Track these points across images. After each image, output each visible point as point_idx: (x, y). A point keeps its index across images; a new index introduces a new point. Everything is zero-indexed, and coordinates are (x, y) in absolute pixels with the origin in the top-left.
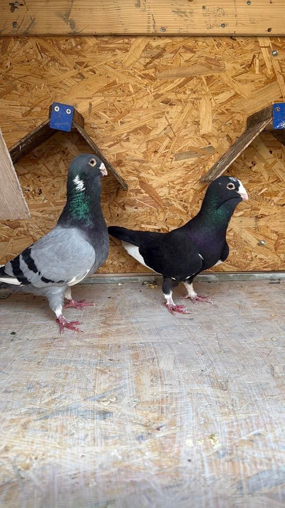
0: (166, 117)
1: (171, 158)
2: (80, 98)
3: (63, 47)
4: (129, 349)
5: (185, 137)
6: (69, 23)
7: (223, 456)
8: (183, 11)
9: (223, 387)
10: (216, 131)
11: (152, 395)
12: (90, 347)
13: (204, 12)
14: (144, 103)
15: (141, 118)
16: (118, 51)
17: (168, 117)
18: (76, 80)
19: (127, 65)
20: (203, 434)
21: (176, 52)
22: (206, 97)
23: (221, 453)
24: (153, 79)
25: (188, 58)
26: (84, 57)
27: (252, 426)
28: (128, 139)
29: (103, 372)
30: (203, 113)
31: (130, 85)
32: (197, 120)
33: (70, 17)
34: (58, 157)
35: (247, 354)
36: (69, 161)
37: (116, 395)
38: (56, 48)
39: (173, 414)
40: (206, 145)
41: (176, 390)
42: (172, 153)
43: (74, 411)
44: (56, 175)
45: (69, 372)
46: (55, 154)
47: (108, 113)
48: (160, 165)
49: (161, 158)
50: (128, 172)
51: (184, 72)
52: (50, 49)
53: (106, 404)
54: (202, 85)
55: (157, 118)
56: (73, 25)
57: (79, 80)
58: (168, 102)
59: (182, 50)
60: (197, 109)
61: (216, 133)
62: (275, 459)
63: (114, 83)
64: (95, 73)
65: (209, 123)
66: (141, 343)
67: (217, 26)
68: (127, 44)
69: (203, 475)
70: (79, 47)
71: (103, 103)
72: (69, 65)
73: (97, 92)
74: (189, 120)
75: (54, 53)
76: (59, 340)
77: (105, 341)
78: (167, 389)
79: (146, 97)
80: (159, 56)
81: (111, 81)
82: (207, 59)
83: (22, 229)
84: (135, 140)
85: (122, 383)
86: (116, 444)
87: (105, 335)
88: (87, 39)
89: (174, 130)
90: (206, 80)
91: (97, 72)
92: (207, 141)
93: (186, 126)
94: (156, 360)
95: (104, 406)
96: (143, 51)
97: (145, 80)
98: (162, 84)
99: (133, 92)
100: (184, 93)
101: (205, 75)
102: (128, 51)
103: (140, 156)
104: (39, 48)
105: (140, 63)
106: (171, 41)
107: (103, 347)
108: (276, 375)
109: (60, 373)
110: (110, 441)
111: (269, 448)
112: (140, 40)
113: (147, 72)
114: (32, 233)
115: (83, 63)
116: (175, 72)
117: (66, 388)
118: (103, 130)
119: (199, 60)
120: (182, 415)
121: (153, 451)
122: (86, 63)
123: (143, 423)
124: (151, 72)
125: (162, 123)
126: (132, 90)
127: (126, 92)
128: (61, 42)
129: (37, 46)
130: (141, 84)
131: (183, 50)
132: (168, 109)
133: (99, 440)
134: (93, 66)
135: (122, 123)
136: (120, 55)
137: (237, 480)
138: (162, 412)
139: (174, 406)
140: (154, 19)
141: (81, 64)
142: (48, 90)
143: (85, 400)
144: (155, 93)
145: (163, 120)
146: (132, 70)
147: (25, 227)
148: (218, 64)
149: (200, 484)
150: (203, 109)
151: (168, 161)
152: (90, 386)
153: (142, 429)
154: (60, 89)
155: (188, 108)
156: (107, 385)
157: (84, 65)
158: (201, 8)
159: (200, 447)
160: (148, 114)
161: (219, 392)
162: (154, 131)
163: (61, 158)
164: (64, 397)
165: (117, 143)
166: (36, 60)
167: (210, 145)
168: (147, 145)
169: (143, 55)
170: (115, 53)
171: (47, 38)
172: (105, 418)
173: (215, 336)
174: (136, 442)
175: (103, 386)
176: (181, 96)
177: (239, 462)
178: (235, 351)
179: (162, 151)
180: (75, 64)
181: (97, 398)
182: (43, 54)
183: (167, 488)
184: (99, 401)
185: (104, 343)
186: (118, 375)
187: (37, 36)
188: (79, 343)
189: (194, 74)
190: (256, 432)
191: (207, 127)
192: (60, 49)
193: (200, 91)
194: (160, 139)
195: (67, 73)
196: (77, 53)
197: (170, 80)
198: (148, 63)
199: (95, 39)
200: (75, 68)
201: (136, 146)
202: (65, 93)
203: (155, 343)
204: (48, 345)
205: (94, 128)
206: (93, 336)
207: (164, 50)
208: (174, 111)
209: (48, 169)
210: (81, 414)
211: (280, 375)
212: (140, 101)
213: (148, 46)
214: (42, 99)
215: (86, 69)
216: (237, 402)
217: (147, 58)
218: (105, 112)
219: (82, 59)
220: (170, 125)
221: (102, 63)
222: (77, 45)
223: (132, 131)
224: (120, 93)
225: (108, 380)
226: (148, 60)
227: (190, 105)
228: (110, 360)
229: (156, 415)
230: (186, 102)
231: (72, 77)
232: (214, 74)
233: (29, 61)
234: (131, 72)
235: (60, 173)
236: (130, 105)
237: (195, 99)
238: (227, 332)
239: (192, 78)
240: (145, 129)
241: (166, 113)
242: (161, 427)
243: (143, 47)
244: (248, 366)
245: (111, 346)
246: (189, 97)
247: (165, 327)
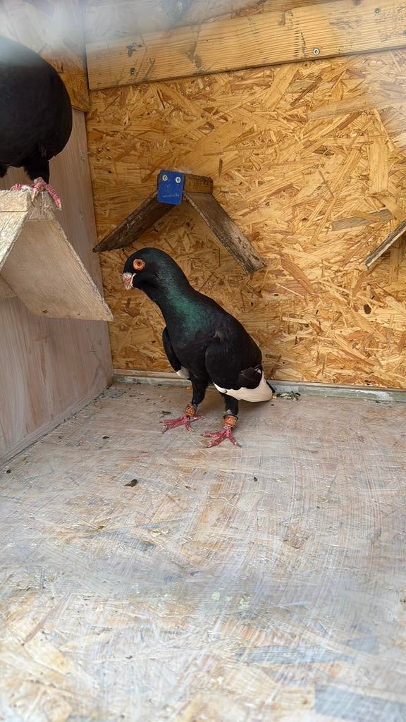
0: (320, 173)
1: (326, 228)
2: (209, 155)
3: (188, 91)
4: (214, 478)
5: (348, 198)
6: (194, 61)
7: (244, 618)
8: (345, 20)
9: (296, 545)
10: (394, 188)
11: (208, 536)
12: (173, 468)
13: (378, 16)
14: (289, 154)
15: (286, 175)
16: (257, 88)
17: (323, 172)
18: (204, 131)
19: (268, 105)
20: (237, 591)
21: (337, 80)
22: (379, 139)
23: (244, 615)
24: (302, 121)
25: (353, 87)
26: (214, 100)
27: (300, 596)
28: (268, 204)
29: (172, 499)
30: (375, 163)
31: (272, 132)
32: (365, 174)
33: (195, 53)
34: (182, 231)
35: (357, 509)
36: (194, 235)
37: (171, 527)
38: (180, 94)
39: (218, 562)
40: (379, 208)
41: (238, 536)
42: (328, 221)
43: (120, 536)
44: (179, 253)
45: (137, 493)
46: (178, 227)
47: (243, 171)
48: (311, 237)
49: (313, 227)
50: (267, 248)
51: (348, 106)
52: (172, 97)
53: (154, 535)
54: (374, 123)
55: (307, 174)
56: (198, 62)
57: (207, 131)
58: (324, 151)
59: (345, 76)
60: (366, 158)
61: (393, 190)
62: (300, 637)
63: (251, 131)
64: (227, 121)
65: (383, 176)
66: (232, 473)
67: (397, 35)
68: (268, 76)
69: (209, 631)
70: (208, 88)
71: (237, 158)
72: (194, 112)
73: (229, 146)
74: (353, 174)
75: (178, 99)
76: (146, 454)
77: (193, 464)
78: (229, 533)
79: (293, 147)
80: (312, 88)
81: (247, 129)
82: (383, 83)
83: (142, 317)
84: (276, 205)
85: (184, 516)
86: (142, 578)
87: (198, 456)
88: (217, 77)
89: (332, 188)
90: (380, 114)
91: (229, 119)
92: (380, 202)
93: (349, 182)
94: (237, 496)
95: (152, 537)
96: (290, 84)
97: (292, 123)
98: (317, 126)
99: (275, 141)
100: (348, 136)
101: (379, 108)
102: (270, 86)
103: (284, 227)
104: (161, 95)
105: (285, 101)
106: (329, 65)
107: (187, 471)
108: (377, 544)
109: (128, 493)
110: (138, 574)
111: (302, 624)
112: (286, 68)
113: (295, 112)
114: (152, 323)
115: (212, 109)
116: (333, 108)
117: (125, 510)
118: (236, 194)
119: (370, 88)
120: (228, 566)
121: (174, 595)
122: (215, 109)
123: (180, 564)
124: (300, 111)
125: (315, 180)
126: (274, 138)
127: (266, 141)
128: (187, 85)
129: (159, 94)
130: (286, 129)
131: (347, 76)
132: (324, 159)
133: (128, 571)
134: (226, 111)
135: (260, 183)
136: (260, 93)
137: (241, 646)
138: (208, 557)
139: (225, 553)
140: (303, 39)
141: (209, 110)
142: (170, 147)
143: (137, 526)
144: (305, 140)
145: (317, 176)
146: (274, 111)
147: (145, 314)
148: (399, 89)
149: (202, 638)
150: (375, 157)
151: (322, 232)
152: (151, 512)
153: (176, 570)
154: (185, 144)
155: (351, 158)
156: (168, 515)
157: (214, 111)
158: (373, 11)
159: (225, 602)
160: (295, 170)
161: (287, 549)
162: (303, 191)
163: (185, 232)
164: (118, 519)
165: (253, 210)
166: (158, 111)
167: (384, 208)
168: (294, 211)
169: (290, 90)
170: (253, 91)
171: (170, 82)
172: (145, 550)
173: (330, 479)
174: (163, 581)
175: (163, 516)
176: (344, 141)
177: (257, 630)
178: (344, 502)
179: (313, 217)
180: (202, 111)
181: (150, 526)
182: (165, 103)
183: (166, 632)
184: (149, 531)
185: (192, 466)
186: (185, 506)
187: (158, 81)
188: (164, 462)
189: (363, 108)
190: (301, 603)
191: (380, 183)
192: (184, 94)
193: (372, 132)
194: (313, 203)
195: (193, 124)
196: (205, 97)
197: (326, 120)
198: (296, 100)
199: (227, 75)
200: (202, 117)
201: (278, 213)
202: (190, 149)
203: (249, 475)
204: (132, 459)
205: (225, 192)
206: (184, 455)
207: (319, 78)
208: (332, 163)
209: (170, 246)
210: (125, 540)
211: (383, 544)
212: (284, 153)
213: (298, 76)
214: (163, 159)
215: (216, 117)
216: (302, 565)
217: (296, 92)
218: (239, 171)
219: (210, 104)
220: (325, 182)
221: (236, 107)
222: (205, 86)
223: (272, 194)
224: (258, 143)
225: (171, 510)
226: (296, 96)
227: (355, 153)
228: (187, 487)
229: (199, 558)
230: (350, 149)
231: (199, 128)
232: (392, 105)
233: (149, 114)
234: (274, 114)
235: (184, 250)
236: (272, 159)
237: (364, 143)
238: (351, 477)
239: (359, 114)
240: (290, 189)
241: (320, 166)
242: (197, 572)
243: (290, 78)
244: (347, 524)
245: (196, 470)
246: (353, 143)
247: (273, 459)
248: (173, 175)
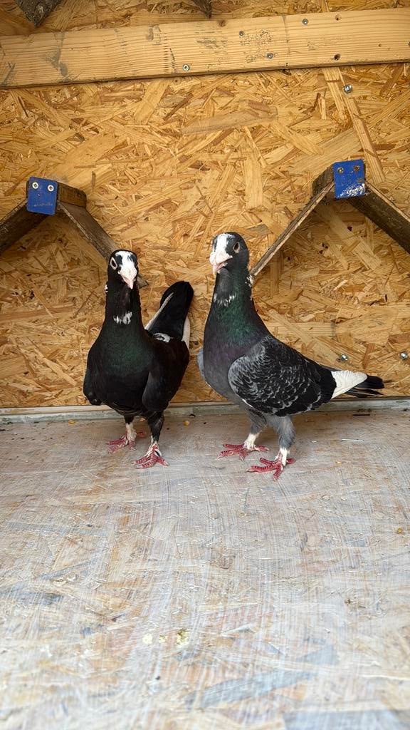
0: (198, 188)
1: (207, 243)
2: (79, 167)
3: (53, 100)
4: (120, 511)
5: (226, 214)
6: (59, 68)
7: (186, 658)
8: (212, 40)
9: (225, 565)
10: (269, 203)
11: (125, 574)
12: (69, 508)
13: (243, 39)
14: (166, 168)
15: (163, 190)
16: (127, 101)
17: (200, 187)
18: (73, 143)
19: (141, 118)
20: (170, 628)
21: (207, 97)
22: (252, 156)
23: (185, 654)
24: (176, 135)
25: (224, 104)
26: (83, 111)
27: (242, 620)
28: (147, 219)
29: (73, 542)
30: (249, 179)
31: (146, 146)
32: (241, 189)
33: (60, 61)
34: (54, 247)
35: (278, 518)
36: (69, 252)
37: (78, 572)
38: (45, 103)
39: (142, 600)
40: (256, 223)
41: (159, 569)
42: (208, 236)
43: (15, 593)
44: (52, 272)
45: (28, 541)
46: (49, 243)
47: (118, 185)
48: (193, 253)
49: (194, 243)
50: (149, 264)
51: (220, 123)
52: (37, 104)
53: (59, 584)
54: (246, 140)
55: (185, 189)
56: (64, 70)
57: (77, 143)
58: (199, 166)
59: (216, 93)
60: (241, 174)
61: (269, 205)
62: (253, 664)
63: (124, 144)
64: (98, 132)
65: (258, 192)
66: (140, 503)
67: (262, 57)
68: (139, 90)
69: (148, 682)
70: (75, 99)
71: (111, 172)
72: (61, 121)
73: (101, 158)
74: (230, 190)
75: (43, 109)
76: (33, 497)
77: (91, 500)
78: (149, 566)
79: (169, 160)
80: (184, 103)
81: (120, 141)
82: (251, 103)
83: (10, 346)
84: (156, 221)
85: (91, 557)
86: (52, 637)
87: (96, 491)
88: (85, 87)
89: (210, 204)
90: (251, 132)
91: (100, 131)
92: (257, 217)
93: (226, 198)
94: (150, 526)
95: (57, 587)
96: (162, 98)
97: (167, 138)
98: (191, 141)
99: (150, 155)
100: (222, 152)
101: (250, 126)
102: (141, 99)
103: (165, 242)
104: (23, 103)
105: (158, 115)
106: (199, 82)
107: (86, 508)
108: (306, 549)
109: (17, 543)
110: (46, 633)
111: (252, 650)
112: (157, 83)
113: (168, 126)
114: (23, 351)
115: (81, 120)
116: (206, 124)
117: (16, 562)
118: (113, 209)
119: (240, 106)
120: (154, 602)
121: (96, 648)
122: (84, 121)
123: (97, 611)
124: (174, 126)
125: (193, 195)
126: (149, 152)
127: (141, 155)
128: (51, 94)
129: (20, 102)
130: (161, 143)
131: (216, 94)
132: (200, 174)
133: (32, 632)
134: (95, 122)
135: (137, 198)
136: (131, 106)
137: (190, 691)
138: (129, 598)
139: (148, 589)
140: (172, 55)
141: (78, 121)
142: (36, 159)
143: (35, 578)
144: (181, 154)
145: (194, 191)
146: (147, 124)
147: (14, 342)
148: (266, 109)
149: (140, 693)
150: (249, 173)
151: (203, 248)
152: (49, 560)
153: (94, 619)
154: (53, 156)
155: (227, 173)
156: (72, 559)
157: (83, 122)
158: (238, 34)
159: (160, 644)
160: (172, 184)
161: (217, 573)
162: (182, 206)
163: (58, 249)
164: (10, 574)
165: (132, 225)
166: (20, 120)
167: (260, 224)
168: (174, 227)
169: (162, 104)
170: (124, 103)
171: (33, 89)
172: (51, 603)
173: (243, 493)
174: (79, 635)
175: (66, 561)
176: (219, 157)
177: (203, 668)
178: (263, 513)
179: (194, 233)
180: (71, 122)
181: (51, 576)
182: (28, 112)
183: (94, 696)
184: (52, 581)
185: (89, 502)
186: (90, 546)
187: (18, 88)
188: (57, 502)
189: (233, 125)
190: (244, 627)
191: (256, 198)
192: (50, 103)
193: (243, 148)
194: (192, 218)
195: (61, 135)
196: (73, 107)
197: (200, 136)
198: (168, 115)
199: (95, 86)
200: (71, 128)
201: (158, 229)
202: (59, 161)
203: (158, 502)
204: (16, 505)
205: (99, 207)
206: (78, 492)
207: (190, 95)
208: (208, 178)
209: (41, 264)
210: (23, 597)
211: (313, 549)
212: (160, 167)
213: (168, 91)
214: (29, 171)
215: (86, 128)
216: (236, 585)
217: (167, 107)
218: (114, 184)
219: (79, 115)
220: (203, 198)
221: (107, 118)
222: (72, 96)
223: (151, 208)
224: (133, 157)
225: (75, 553)
226: (169, 110)
227: (230, 169)
228: (89, 526)
229: (119, 601)
230: (224, 164)
231: (68, 140)
232: (262, 124)
233: (10, 122)
234: (147, 127)
235: (58, 268)
236: (147, 173)
237: (238, 159)
238: (264, 487)
239: (231, 131)
240: (169, 205)
241: (197, 181)
242: (120, 616)
243: (161, 93)
244: (272, 535)
245: (97, 506)
246: (228, 157)
247: (182, 480)
248: (44, 183)
